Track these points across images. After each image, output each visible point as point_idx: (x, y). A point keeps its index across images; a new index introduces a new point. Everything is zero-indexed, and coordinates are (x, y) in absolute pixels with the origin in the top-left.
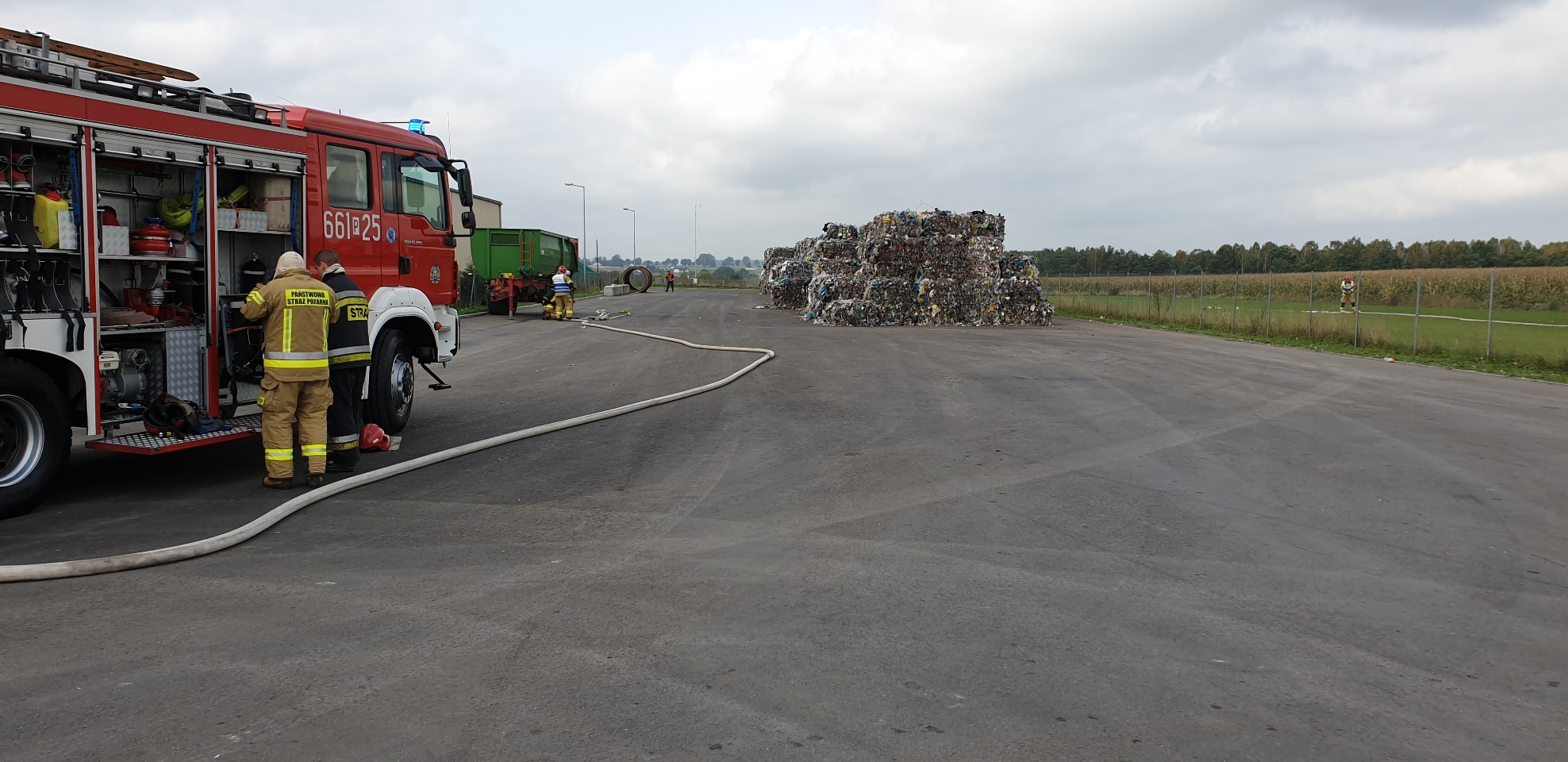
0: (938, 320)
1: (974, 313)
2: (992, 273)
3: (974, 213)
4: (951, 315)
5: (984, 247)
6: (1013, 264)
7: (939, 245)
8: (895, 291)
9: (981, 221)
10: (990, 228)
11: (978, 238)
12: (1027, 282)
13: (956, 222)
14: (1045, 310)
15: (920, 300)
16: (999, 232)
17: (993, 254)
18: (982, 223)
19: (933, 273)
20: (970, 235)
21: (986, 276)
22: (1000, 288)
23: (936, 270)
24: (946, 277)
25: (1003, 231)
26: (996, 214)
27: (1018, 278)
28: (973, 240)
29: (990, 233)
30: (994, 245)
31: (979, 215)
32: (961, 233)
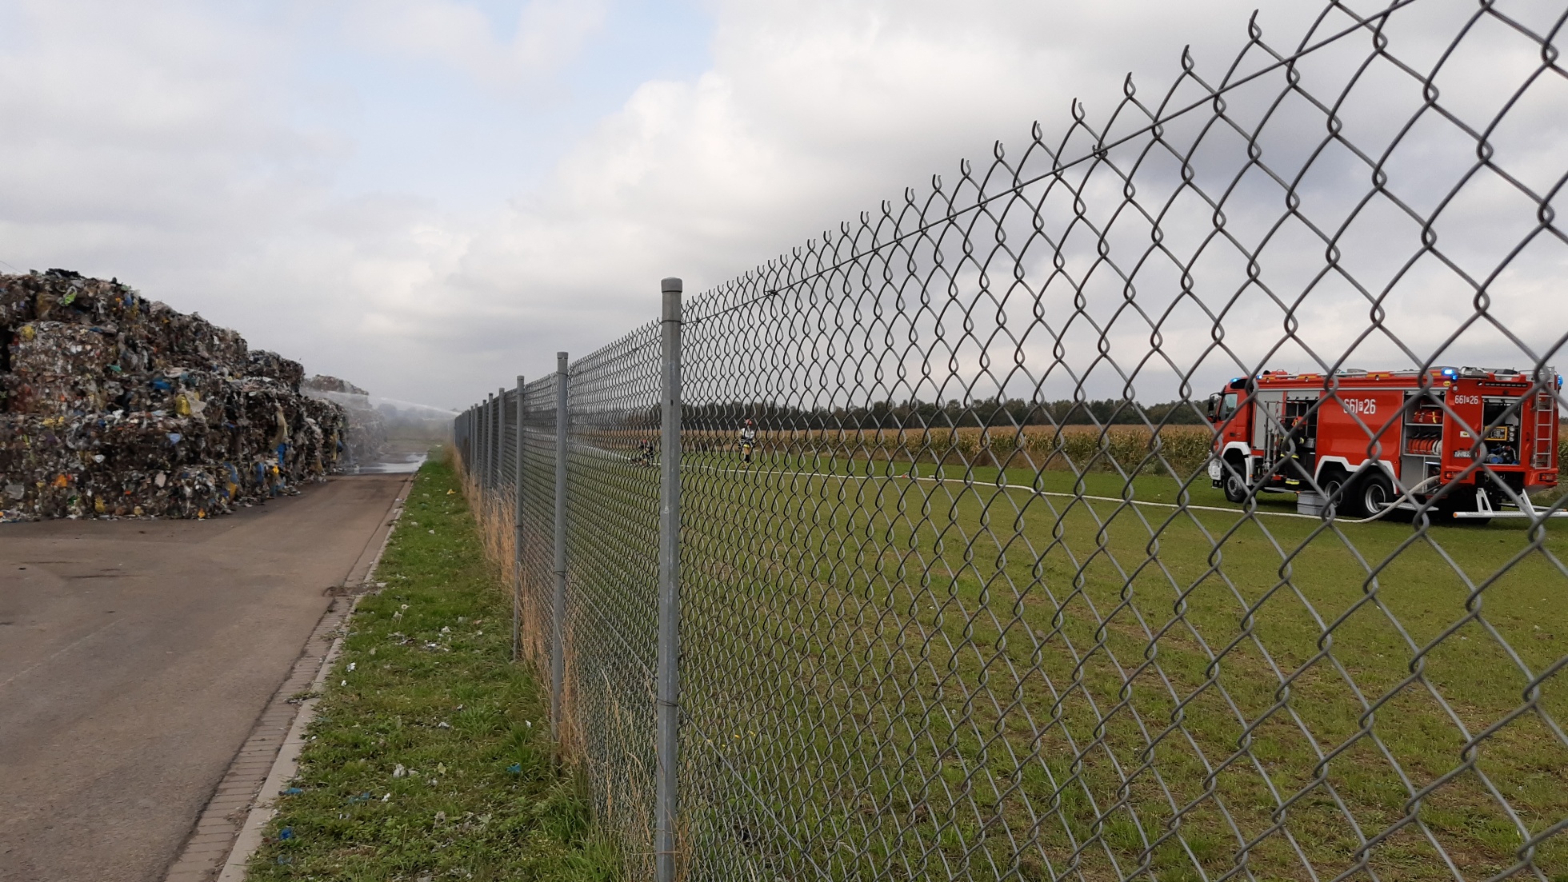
1: (11, 491)
2: (78, 403)
5: (59, 346)
9: (57, 290)
10: (83, 306)
11: (44, 325)
14: (189, 484)
18: (61, 296)
22: (82, 436)
28: (24, 333)
29: (87, 321)
31: (55, 278)
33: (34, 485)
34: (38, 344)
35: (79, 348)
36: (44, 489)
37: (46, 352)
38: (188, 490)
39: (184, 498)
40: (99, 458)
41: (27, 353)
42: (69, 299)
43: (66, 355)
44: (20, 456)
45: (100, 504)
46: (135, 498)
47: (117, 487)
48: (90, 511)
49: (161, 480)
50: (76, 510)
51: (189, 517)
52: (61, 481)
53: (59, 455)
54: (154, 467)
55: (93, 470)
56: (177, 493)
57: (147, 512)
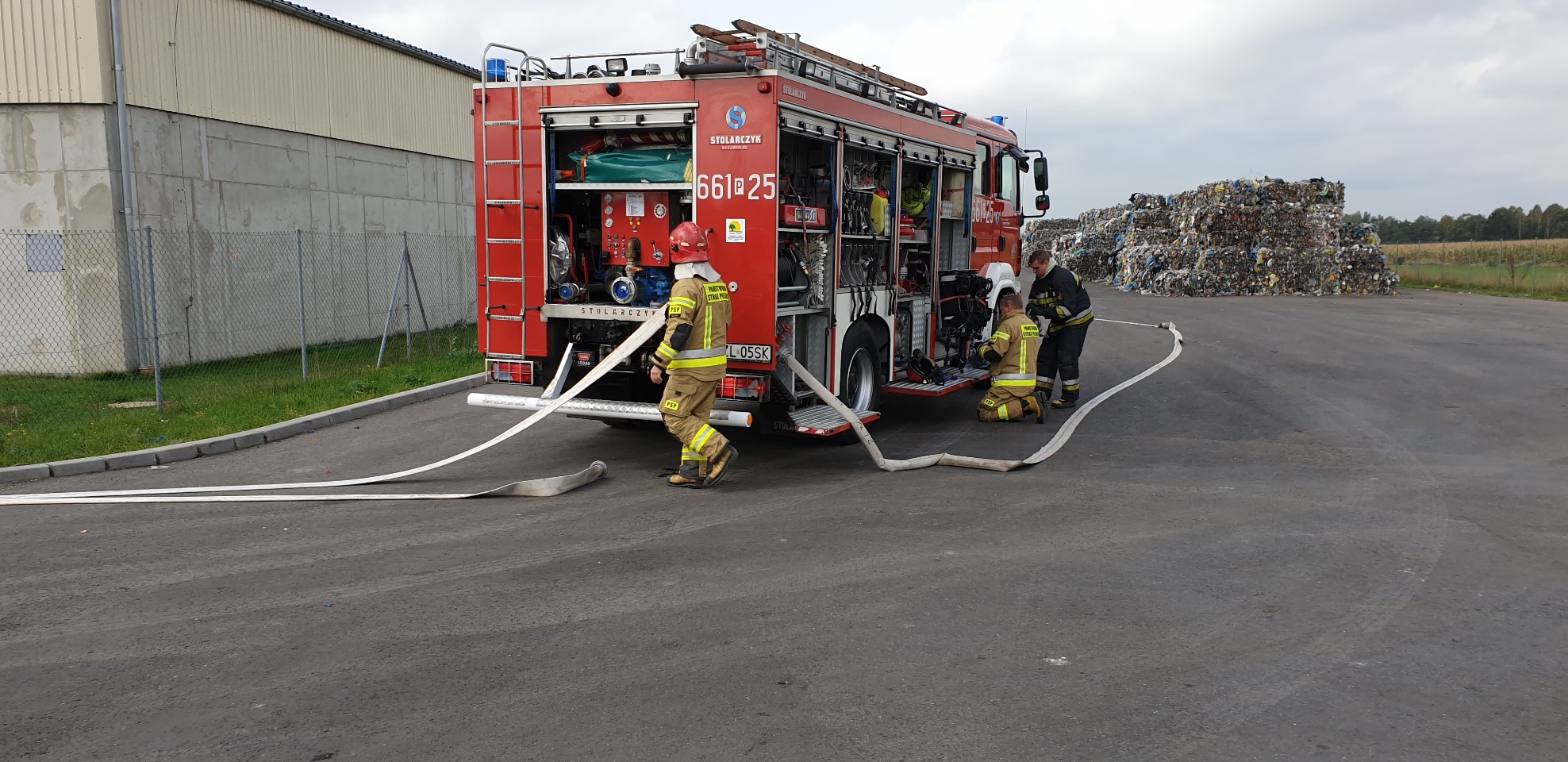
0: (1277, 290)
1: (1313, 282)
2: (1331, 242)
3: (1312, 180)
4: (1290, 285)
5: (1324, 215)
6: (1353, 232)
7: (1277, 213)
8: (1231, 260)
9: (1319, 189)
10: (1330, 196)
11: (1317, 206)
12: (1371, 250)
13: (1294, 189)
15: (1257, 269)
16: (1339, 199)
17: (1333, 223)
18: (1321, 190)
19: (1270, 242)
20: (1308, 203)
21: (1325, 244)
22: (1341, 256)
23: (1273, 239)
24: (1284, 246)
25: (1343, 198)
26: (1335, 181)
27: (1361, 247)
28: (1312, 208)
29: (1329, 201)
30: (1335, 213)
31: (1318, 183)
32: (1300, 201)
33: (1319, 279)
34: (1315, 214)
35: (1333, 216)
36: (1323, 282)
37: (1318, 219)
38: (1389, 282)
39: (1387, 286)
40: (1350, 267)
41: (1311, 218)
42: (1324, 193)
43: (1327, 219)
44: (1315, 266)
45: (1349, 288)
46: (1364, 286)
47: (1357, 281)
48: (1344, 290)
50: (1337, 291)
51: (1388, 294)
52: (1332, 278)
53: (1331, 266)
54: (1374, 271)
55: (1346, 272)
56: (1384, 283)
57: (1370, 292)
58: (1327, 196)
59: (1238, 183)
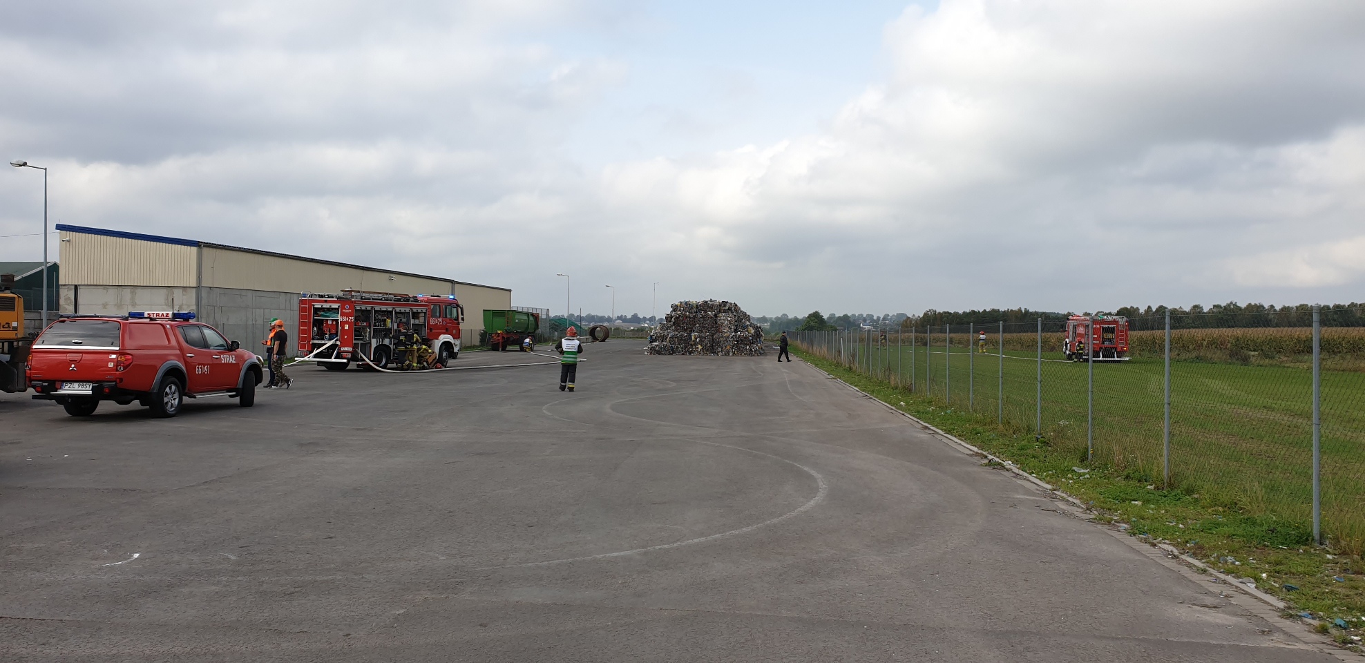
0: (702, 352)
1: (720, 349)
2: (729, 331)
3: (721, 302)
4: (707, 350)
6: (742, 326)
7: (703, 317)
8: (681, 339)
9: (725, 306)
10: (731, 309)
11: (724, 313)
13: (712, 306)
15: (693, 343)
16: (735, 310)
17: (730, 322)
20: (720, 312)
21: (726, 332)
22: (732, 337)
23: (701, 329)
24: (706, 332)
26: (734, 302)
27: (741, 333)
28: (720, 315)
29: (730, 312)
31: (725, 303)
32: (715, 311)
33: (722, 348)
34: (723, 317)
35: (730, 318)
36: (724, 349)
37: (725, 319)
40: (735, 342)
41: (720, 320)
42: (727, 307)
43: (727, 320)
44: (720, 342)
45: (736, 352)
46: (742, 351)
47: (739, 349)
48: (734, 354)
49: (748, 347)
50: (731, 353)
51: (753, 355)
52: (728, 347)
53: (728, 342)
54: (747, 345)
55: (734, 345)
57: (745, 354)
58: (728, 309)
59: (686, 303)
